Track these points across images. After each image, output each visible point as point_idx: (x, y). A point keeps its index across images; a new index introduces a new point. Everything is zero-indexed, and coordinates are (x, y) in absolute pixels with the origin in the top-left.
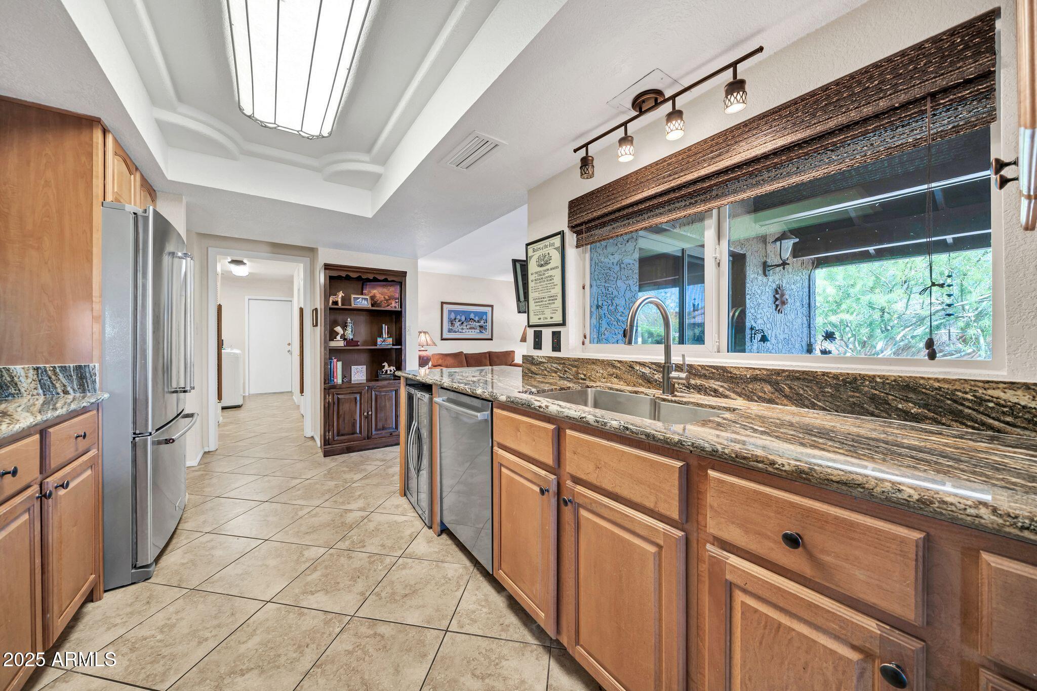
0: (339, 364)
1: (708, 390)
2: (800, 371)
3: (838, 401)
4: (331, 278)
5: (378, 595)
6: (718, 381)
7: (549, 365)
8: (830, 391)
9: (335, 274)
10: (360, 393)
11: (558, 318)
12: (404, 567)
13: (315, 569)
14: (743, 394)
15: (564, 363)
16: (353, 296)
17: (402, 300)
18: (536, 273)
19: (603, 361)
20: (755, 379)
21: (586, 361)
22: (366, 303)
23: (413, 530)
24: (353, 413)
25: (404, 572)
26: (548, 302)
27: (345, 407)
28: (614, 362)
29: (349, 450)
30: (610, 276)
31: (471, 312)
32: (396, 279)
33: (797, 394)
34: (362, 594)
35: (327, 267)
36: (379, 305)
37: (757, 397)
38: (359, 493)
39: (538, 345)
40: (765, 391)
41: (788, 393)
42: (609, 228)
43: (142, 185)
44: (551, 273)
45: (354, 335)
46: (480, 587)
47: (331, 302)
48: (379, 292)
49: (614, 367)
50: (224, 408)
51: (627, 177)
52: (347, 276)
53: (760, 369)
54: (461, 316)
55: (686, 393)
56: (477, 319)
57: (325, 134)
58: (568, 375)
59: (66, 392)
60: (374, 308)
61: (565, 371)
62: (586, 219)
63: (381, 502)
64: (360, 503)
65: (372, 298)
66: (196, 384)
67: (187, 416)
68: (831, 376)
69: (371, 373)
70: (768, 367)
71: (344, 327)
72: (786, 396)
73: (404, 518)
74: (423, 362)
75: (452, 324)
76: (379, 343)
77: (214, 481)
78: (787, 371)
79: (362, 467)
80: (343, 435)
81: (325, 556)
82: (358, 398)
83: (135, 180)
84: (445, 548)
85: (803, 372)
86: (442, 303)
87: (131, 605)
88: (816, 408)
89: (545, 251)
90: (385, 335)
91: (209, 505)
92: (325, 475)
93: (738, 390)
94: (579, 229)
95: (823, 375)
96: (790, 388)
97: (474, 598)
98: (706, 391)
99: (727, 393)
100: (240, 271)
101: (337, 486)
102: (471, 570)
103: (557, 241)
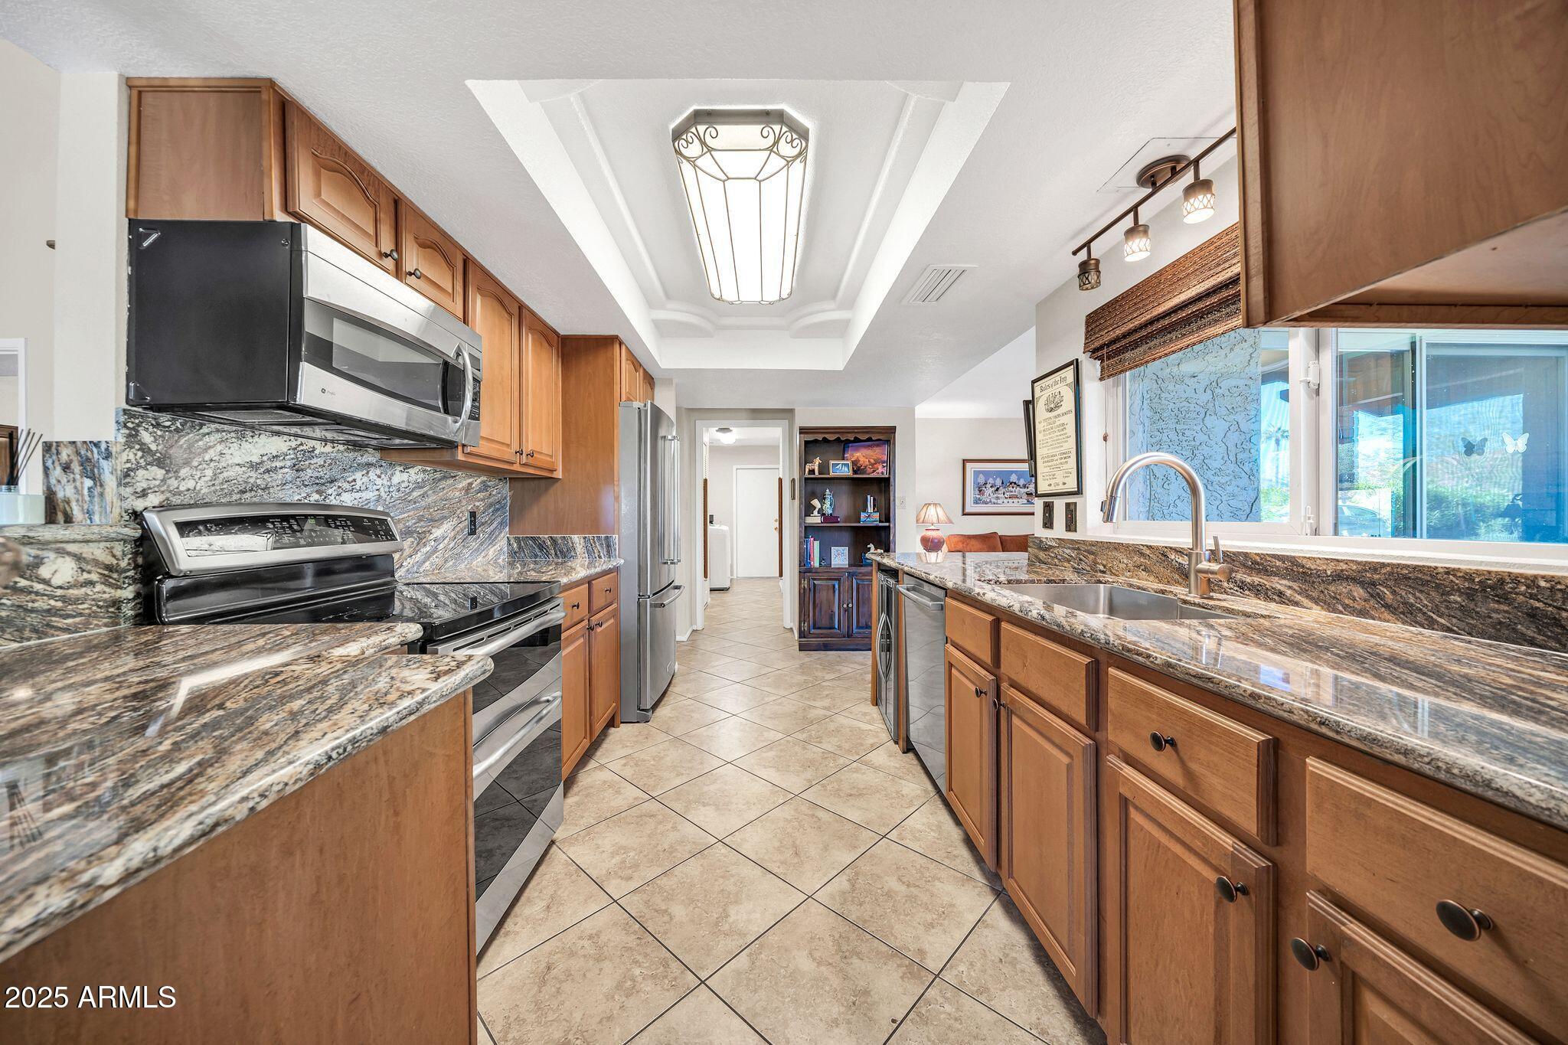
0: (817, 544)
1: (1270, 593)
2: (1409, 566)
3: (1473, 618)
4: (807, 443)
5: (824, 786)
6: (1285, 578)
7: (1060, 550)
8: (1459, 599)
9: (810, 438)
10: (839, 580)
11: (1072, 485)
12: (857, 771)
13: (771, 749)
14: (1321, 601)
15: (1078, 549)
16: (832, 462)
17: (890, 463)
18: (1045, 420)
19: (1128, 546)
20: (1339, 577)
21: (1105, 545)
22: (846, 469)
23: (876, 740)
24: (830, 604)
25: (855, 775)
26: (1059, 461)
27: (822, 596)
28: (1142, 547)
29: (826, 647)
30: (1188, 412)
31: (1011, 472)
32: (883, 437)
33: (1405, 603)
34: (809, 781)
35: (803, 431)
36: (864, 472)
37: (1342, 605)
38: (828, 693)
39: (1048, 523)
40: (1354, 597)
41: (1390, 602)
42: (1145, 347)
43: (644, 379)
44: (1063, 420)
45: (833, 510)
46: (936, 813)
47: (807, 470)
48: (862, 455)
49: (1142, 554)
50: (712, 590)
51: (1161, 273)
52: (824, 438)
53: (1346, 562)
54: (995, 479)
55: (1239, 596)
56: (1022, 482)
57: (784, 295)
58: (1083, 565)
59: (600, 557)
60: (855, 476)
61: (1081, 560)
62: (1106, 339)
63: (848, 706)
64: (826, 703)
65: (854, 463)
66: (683, 557)
67: (677, 588)
68: (1461, 574)
69: (855, 558)
70: (1359, 559)
71: (822, 499)
72: (1387, 606)
73: (869, 727)
74: (931, 545)
75: (980, 491)
76: (862, 519)
77: (699, 657)
78: (1389, 565)
79: (838, 668)
80: (819, 628)
81: (782, 741)
82: (837, 586)
83: (640, 375)
84: (907, 766)
85: (1415, 567)
86: (965, 461)
87: (637, 736)
88: (1436, 627)
89: (1054, 390)
90: (870, 509)
91: (692, 676)
92: (796, 668)
93: (1314, 594)
94: (1099, 354)
95: (1448, 573)
96: (1394, 593)
97: (925, 820)
98: (1266, 594)
99: (1298, 598)
100: (728, 439)
101: (805, 681)
102: (932, 795)
103: (1069, 373)
